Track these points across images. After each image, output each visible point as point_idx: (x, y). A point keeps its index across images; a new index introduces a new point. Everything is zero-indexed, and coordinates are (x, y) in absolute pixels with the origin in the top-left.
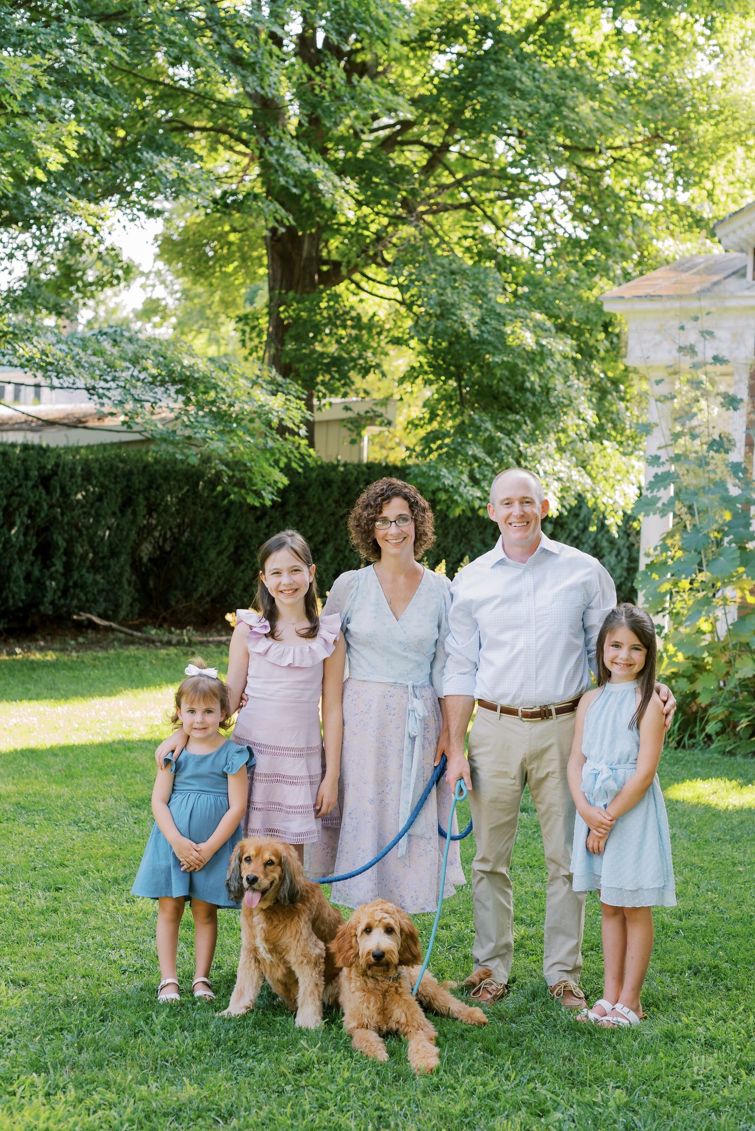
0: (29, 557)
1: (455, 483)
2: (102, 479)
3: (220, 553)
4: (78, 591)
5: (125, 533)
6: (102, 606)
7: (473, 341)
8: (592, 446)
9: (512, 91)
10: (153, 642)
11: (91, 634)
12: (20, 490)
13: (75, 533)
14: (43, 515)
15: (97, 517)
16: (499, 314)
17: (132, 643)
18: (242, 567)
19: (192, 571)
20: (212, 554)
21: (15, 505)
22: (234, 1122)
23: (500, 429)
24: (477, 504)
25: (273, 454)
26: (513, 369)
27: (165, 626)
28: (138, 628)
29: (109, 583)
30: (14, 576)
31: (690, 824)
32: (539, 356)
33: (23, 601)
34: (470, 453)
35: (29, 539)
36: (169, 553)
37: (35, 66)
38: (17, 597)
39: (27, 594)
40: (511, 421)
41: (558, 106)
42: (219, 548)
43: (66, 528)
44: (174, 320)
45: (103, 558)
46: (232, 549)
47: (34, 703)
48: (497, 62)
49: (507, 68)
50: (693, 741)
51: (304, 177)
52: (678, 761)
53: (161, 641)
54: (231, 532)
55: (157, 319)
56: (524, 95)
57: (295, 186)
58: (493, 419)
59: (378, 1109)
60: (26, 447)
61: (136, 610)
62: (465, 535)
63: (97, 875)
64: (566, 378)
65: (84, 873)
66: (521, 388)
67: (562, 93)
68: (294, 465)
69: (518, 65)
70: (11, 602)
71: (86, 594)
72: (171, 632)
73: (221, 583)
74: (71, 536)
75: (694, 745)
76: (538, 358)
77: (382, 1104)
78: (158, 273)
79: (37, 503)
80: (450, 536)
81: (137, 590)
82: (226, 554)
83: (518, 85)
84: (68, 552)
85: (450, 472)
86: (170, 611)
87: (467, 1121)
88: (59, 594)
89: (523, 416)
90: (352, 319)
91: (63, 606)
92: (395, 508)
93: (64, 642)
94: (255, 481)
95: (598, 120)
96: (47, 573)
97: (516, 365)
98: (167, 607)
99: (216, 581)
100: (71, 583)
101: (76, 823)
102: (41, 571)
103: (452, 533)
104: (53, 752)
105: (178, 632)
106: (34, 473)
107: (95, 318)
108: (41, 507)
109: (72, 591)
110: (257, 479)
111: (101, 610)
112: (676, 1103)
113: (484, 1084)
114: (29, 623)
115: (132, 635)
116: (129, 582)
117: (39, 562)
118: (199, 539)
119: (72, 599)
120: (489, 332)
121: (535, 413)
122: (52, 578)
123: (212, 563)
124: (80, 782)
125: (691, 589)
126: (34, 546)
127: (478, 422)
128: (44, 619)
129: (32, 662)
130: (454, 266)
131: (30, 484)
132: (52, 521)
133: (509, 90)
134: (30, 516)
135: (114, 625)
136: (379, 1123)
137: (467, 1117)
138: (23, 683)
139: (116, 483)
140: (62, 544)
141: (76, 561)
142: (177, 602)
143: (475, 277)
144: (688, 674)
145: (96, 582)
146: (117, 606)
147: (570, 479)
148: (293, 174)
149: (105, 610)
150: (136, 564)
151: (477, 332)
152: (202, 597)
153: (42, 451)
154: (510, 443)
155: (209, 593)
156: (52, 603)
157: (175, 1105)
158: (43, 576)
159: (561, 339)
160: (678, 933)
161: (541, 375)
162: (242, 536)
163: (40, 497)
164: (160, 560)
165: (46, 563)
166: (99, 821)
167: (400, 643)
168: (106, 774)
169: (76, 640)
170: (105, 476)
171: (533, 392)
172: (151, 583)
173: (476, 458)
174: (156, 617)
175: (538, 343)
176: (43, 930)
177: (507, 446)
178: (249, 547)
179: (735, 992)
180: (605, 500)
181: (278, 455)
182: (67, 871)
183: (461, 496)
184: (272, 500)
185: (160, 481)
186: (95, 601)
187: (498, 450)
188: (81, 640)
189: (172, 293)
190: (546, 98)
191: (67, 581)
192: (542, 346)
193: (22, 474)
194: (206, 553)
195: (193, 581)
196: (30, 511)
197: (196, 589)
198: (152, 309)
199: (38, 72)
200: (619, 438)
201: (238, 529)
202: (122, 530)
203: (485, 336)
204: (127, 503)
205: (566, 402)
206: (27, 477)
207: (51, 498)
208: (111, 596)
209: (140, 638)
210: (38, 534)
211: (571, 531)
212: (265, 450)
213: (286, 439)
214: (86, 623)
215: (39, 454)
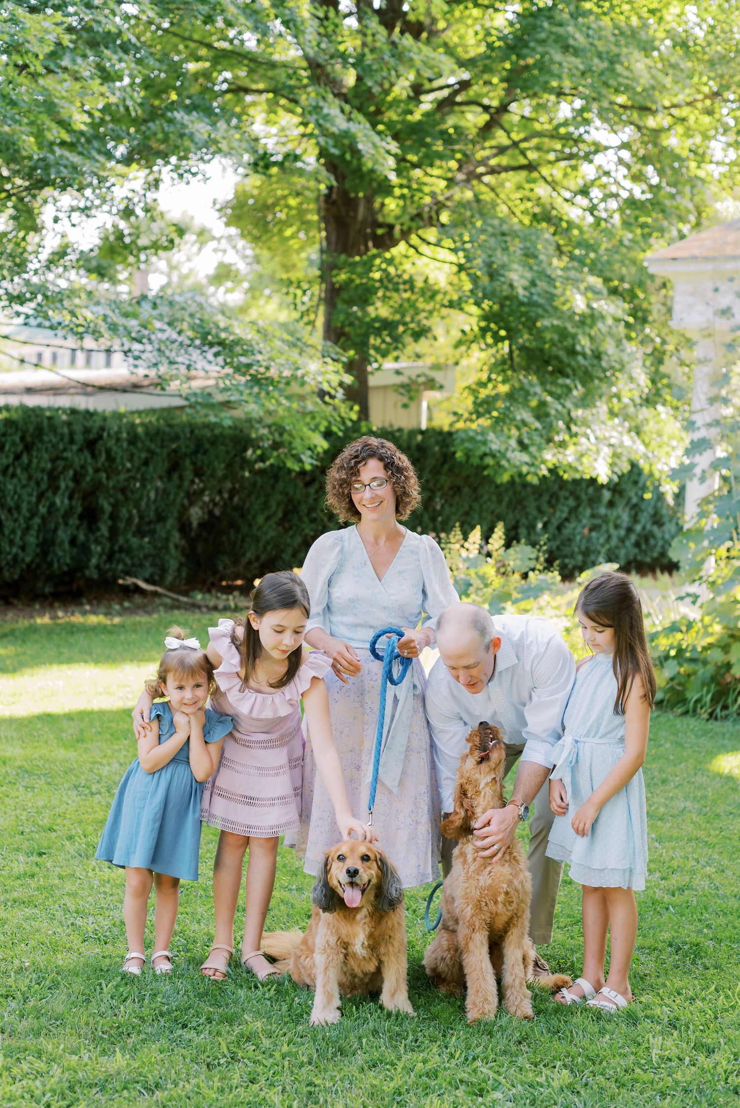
0: (74, 521)
1: (503, 449)
2: (148, 443)
3: (268, 519)
4: (123, 556)
5: (172, 497)
6: (148, 571)
7: (522, 304)
8: (645, 412)
9: (566, 48)
10: (199, 607)
11: (138, 599)
12: (65, 454)
13: (120, 497)
14: (88, 479)
15: (143, 481)
16: (549, 277)
17: (178, 608)
18: (291, 533)
19: (240, 536)
20: (260, 519)
21: (60, 469)
22: (158, 1094)
23: (551, 394)
24: (525, 469)
25: (313, 418)
26: (563, 333)
27: (214, 592)
28: (186, 594)
29: (155, 547)
30: (58, 540)
31: (705, 797)
32: (591, 318)
33: (68, 565)
34: (518, 418)
35: (74, 503)
36: (218, 518)
37: (57, 24)
38: (62, 561)
39: (72, 558)
40: (562, 386)
41: (612, 63)
42: (266, 513)
43: (111, 492)
44: (246, 285)
45: (150, 523)
46: (280, 514)
47: (64, 667)
48: (550, 18)
49: (561, 25)
50: (724, 713)
51: (344, 137)
52: (705, 733)
53: (207, 607)
54: (279, 497)
55: (229, 284)
56: (576, 52)
57: (335, 146)
58: (543, 383)
59: (310, 1084)
60: (73, 412)
61: (184, 575)
62: (520, 502)
63: (84, 840)
64: (619, 343)
65: (71, 838)
66: (572, 352)
67: (615, 50)
68: (334, 429)
69: (572, 22)
70: (56, 565)
71: (132, 559)
72: (218, 598)
73: (269, 548)
74: (117, 501)
75: (726, 717)
76: (589, 321)
77: (314, 1079)
78: (230, 238)
79: (83, 467)
80: (504, 504)
81: (183, 554)
82: (275, 519)
83: (571, 42)
84: (113, 517)
85: (497, 437)
86: (218, 576)
87: (399, 1099)
88: (104, 558)
89: (573, 380)
90: (405, 283)
91: (109, 570)
92: (372, 469)
93: (110, 606)
94: (294, 445)
95: (653, 77)
96: (92, 537)
97: (565, 328)
98: (215, 572)
99: (265, 547)
100: (116, 548)
101: (76, 787)
102: (86, 536)
103: (506, 499)
104: (69, 717)
105: (224, 597)
106: (79, 437)
107: (168, 284)
108: (87, 472)
109: (117, 555)
110: (297, 443)
111: (147, 575)
112: (623, 1085)
113: (425, 1062)
114: (74, 587)
115: (177, 600)
116: (176, 547)
117: (85, 526)
118: (247, 504)
119: (118, 563)
120: (539, 295)
121: (586, 377)
122: (97, 542)
123: (260, 528)
124: (89, 746)
125: (728, 558)
126: (79, 510)
127: (527, 387)
128: (90, 583)
129: (73, 626)
130: (505, 228)
131: (75, 448)
132: (97, 486)
133: (562, 47)
134: (76, 479)
135: (159, 590)
136: (308, 1099)
137: (400, 1094)
138: (58, 646)
139: (162, 447)
140: (107, 508)
141: (121, 525)
142: (225, 567)
143: (527, 237)
144: (723, 644)
145: (141, 547)
146: (164, 571)
147: (621, 444)
148: (333, 134)
149: (152, 575)
150: (184, 527)
151: (527, 294)
152: (250, 562)
153: (89, 414)
154: (559, 407)
155: (258, 558)
156: (98, 567)
157: (102, 1076)
158: (88, 540)
159: (613, 302)
160: (667, 909)
161: (592, 339)
162: (290, 501)
163: (85, 461)
164: (209, 524)
165: (92, 528)
166: (99, 786)
167: (385, 608)
168: (117, 739)
169: (121, 604)
170: (151, 440)
171: (584, 355)
172: (200, 549)
173: (524, 423)
174: (204, 582)
175: (589, 306)
176: (15, 895)
177: (557, 410)
178: (298, 512)
179: (712, 971)
180: (659, 466)
181: (318, 420)
182: (53, 835)
183: (508, 461)
184: (312, 465)
185: (207, 446)
186: (141, 566)
187: (547, 415)
188: (126, 604)
189: (244, 257)
190: (600, 56)
191: (113, 545)
192: (592, 309)
193: (67, 439)
194: (254, 517)
195: (241, 547)
196: (76, 474)
197: (244, 554)
198: (224, 274)
199: (60, 30)
200: (675, 402)
201: (287, 494)
202: (168, 494)
203: (535, 298)
204: (174, 467)
205: (617, 366)
206: (72, 441)
207: (96, 462)
208: (158, 561)
209: (186, 603)
210: (84, 498)
211: (630, 499)
212: (304, 413)
213: (326, 403)
214: (132, 588)
215: (85, 418)
